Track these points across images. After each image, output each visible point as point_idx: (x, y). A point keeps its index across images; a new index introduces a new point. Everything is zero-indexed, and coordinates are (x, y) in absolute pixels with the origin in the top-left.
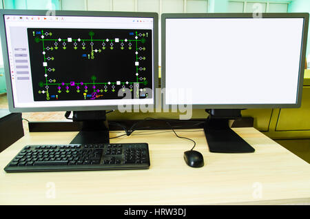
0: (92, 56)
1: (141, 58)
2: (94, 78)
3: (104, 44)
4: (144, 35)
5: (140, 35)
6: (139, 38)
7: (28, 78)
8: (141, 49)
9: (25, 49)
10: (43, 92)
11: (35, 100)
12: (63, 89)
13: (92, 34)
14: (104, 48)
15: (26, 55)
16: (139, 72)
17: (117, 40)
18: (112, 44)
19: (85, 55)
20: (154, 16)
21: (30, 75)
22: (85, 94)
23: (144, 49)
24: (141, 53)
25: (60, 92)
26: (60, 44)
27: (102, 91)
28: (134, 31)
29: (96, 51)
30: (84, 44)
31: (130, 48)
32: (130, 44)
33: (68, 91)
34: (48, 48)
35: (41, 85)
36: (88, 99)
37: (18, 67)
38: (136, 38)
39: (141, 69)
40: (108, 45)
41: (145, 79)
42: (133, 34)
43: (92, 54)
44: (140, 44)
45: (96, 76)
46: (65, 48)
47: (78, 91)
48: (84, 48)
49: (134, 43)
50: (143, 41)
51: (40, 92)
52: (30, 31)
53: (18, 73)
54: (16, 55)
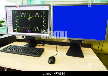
0: (29, 19)
1: (45, 20)
2: (30, 26)
3: (33, 15)
4: (46, 12)
5: (45, 12)
6: (44, 13)
7: (11, 25)
8: (45, 17)
9: (11, 17)
10: (15, 29)
11: (13, 32)
12: (21, 29)
13: (29, 12)
14: (33, 16)
15: (11, 18)
16: (44, 25)
17: (37, 14)
18: (35, 15)
19: (27, 19)
20: (49, 6)
21: (12, 24)
22: (27, 31)
23: (46, 17)
24: (45, 18)
25: (20, 30)
26: (20, 15)
27: (32, 30)
28: (42, 11)
29: (31, 17)
30: (27, 15)
31: (41, 17)
32: (41, 15)
33: (22, 30)
34: (17, 16)
35: (15, 27)
36: (28, 32)
37: (9, 22)
38: (43, 13)
39: (45, 24)
40: (34, 15)
41: (46, 27)
42: (42, 12)
43: (29, 18)
44: (45, 15)
45: (30, 25)
46: (21, 16)
47: (25, 30)
48: (27, 16)
49: (42, 15)
50: (46, 14)
51: (14, 29)
52: (12, 11)
53: (9, 23)
54: (9, 18)
